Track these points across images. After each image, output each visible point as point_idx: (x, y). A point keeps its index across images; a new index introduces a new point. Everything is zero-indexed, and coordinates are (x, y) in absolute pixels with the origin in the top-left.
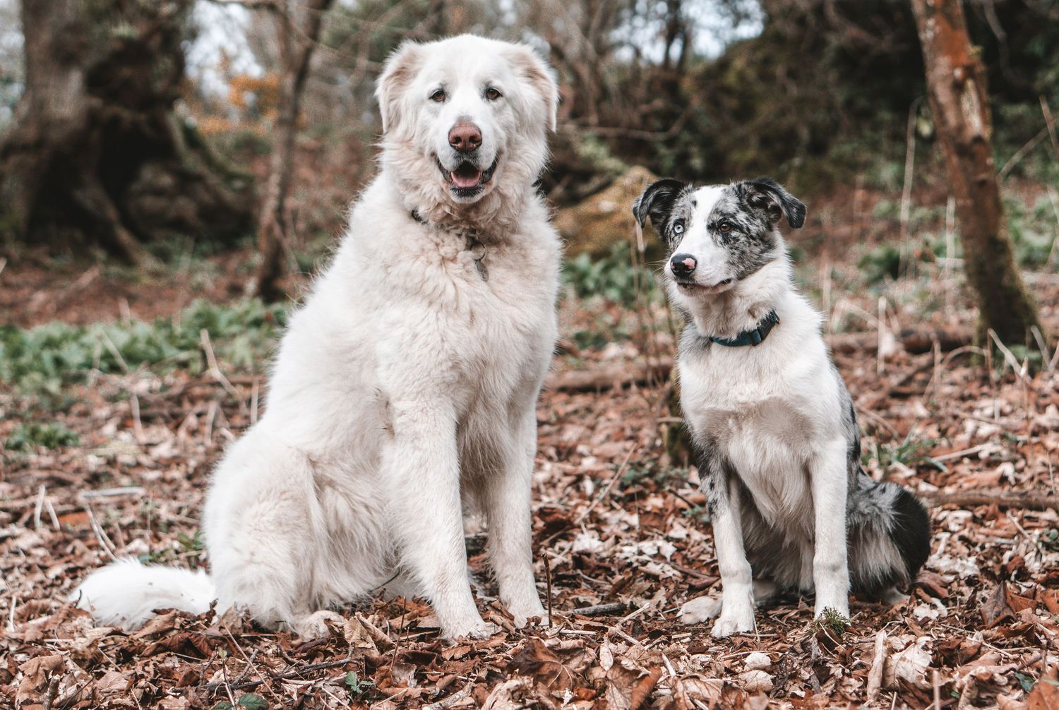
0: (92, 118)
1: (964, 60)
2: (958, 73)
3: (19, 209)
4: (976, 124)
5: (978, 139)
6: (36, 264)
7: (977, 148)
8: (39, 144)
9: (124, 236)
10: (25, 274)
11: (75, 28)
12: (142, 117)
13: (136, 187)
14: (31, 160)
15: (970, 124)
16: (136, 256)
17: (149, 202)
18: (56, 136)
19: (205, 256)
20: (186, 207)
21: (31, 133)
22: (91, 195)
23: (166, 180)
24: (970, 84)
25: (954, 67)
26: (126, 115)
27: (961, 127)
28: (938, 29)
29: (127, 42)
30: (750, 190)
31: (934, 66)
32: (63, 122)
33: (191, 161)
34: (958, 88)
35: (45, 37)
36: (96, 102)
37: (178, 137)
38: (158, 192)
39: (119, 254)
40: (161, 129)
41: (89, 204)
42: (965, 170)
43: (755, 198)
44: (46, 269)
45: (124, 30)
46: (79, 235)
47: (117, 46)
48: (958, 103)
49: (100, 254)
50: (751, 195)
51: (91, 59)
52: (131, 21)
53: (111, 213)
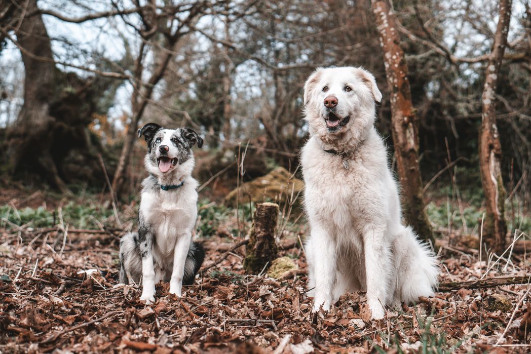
0: (50, 125)
1: (409, 113)
2: (406, 119)
3: (12, 162)
4: (412, 143)
5: (412, 150)
6: (16, 187)
7: (411, 154)
8: (25, 135)
9: (58, 180)
10: (10, 191)
11: (47, 86)
12: (73, 128)
13: (67, 159)
14: (21, 142)
15: (410, 143)
16: (63, 190)
17: (72, 166)
18: (33, 132)
19: (93, 193)
20: (88, 170)
21: (22, 130)
22: (46, 160)
23: (81, 157)
24: (411, 124)
25: (404, 116)
26: (66, 126)
27: (405, 144)
28: (398, 98)
29: (70, 95)
30: (186, 131)
31: (395, 115)
32: (37, 126)
33: (93, 150)
34: (405, 126)
35: (34, 88)
36: (53, 119)
37: (88, 139)
38: (77, 162)
39: (55, 188)
40: (81, 135)
41: (45, 164)
42: (405, 164)
43: (187, 134)
44: (19, 189)
45: (69, 89)
46: (38, 177)
47: (65, 95)
48: (404, 133)
49: (47, 187)
50: (186, 133)
51: (53, 100)
52: (73, 86)
53: (54, 169)
